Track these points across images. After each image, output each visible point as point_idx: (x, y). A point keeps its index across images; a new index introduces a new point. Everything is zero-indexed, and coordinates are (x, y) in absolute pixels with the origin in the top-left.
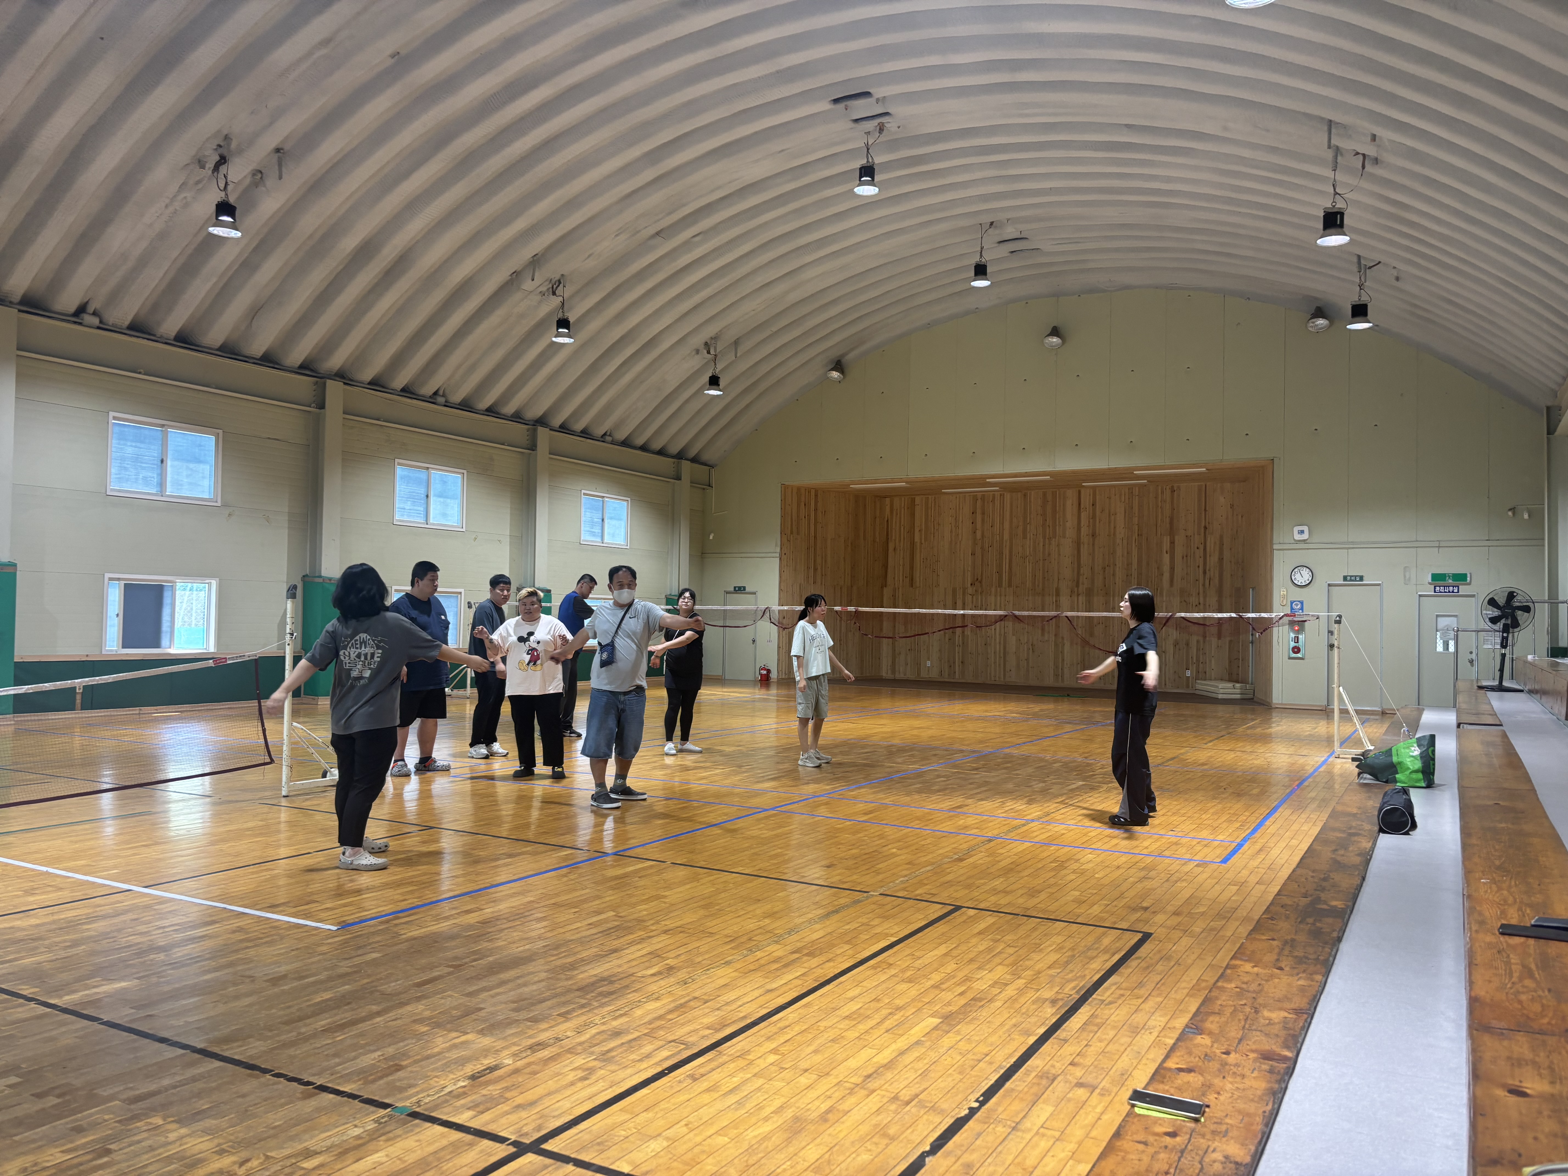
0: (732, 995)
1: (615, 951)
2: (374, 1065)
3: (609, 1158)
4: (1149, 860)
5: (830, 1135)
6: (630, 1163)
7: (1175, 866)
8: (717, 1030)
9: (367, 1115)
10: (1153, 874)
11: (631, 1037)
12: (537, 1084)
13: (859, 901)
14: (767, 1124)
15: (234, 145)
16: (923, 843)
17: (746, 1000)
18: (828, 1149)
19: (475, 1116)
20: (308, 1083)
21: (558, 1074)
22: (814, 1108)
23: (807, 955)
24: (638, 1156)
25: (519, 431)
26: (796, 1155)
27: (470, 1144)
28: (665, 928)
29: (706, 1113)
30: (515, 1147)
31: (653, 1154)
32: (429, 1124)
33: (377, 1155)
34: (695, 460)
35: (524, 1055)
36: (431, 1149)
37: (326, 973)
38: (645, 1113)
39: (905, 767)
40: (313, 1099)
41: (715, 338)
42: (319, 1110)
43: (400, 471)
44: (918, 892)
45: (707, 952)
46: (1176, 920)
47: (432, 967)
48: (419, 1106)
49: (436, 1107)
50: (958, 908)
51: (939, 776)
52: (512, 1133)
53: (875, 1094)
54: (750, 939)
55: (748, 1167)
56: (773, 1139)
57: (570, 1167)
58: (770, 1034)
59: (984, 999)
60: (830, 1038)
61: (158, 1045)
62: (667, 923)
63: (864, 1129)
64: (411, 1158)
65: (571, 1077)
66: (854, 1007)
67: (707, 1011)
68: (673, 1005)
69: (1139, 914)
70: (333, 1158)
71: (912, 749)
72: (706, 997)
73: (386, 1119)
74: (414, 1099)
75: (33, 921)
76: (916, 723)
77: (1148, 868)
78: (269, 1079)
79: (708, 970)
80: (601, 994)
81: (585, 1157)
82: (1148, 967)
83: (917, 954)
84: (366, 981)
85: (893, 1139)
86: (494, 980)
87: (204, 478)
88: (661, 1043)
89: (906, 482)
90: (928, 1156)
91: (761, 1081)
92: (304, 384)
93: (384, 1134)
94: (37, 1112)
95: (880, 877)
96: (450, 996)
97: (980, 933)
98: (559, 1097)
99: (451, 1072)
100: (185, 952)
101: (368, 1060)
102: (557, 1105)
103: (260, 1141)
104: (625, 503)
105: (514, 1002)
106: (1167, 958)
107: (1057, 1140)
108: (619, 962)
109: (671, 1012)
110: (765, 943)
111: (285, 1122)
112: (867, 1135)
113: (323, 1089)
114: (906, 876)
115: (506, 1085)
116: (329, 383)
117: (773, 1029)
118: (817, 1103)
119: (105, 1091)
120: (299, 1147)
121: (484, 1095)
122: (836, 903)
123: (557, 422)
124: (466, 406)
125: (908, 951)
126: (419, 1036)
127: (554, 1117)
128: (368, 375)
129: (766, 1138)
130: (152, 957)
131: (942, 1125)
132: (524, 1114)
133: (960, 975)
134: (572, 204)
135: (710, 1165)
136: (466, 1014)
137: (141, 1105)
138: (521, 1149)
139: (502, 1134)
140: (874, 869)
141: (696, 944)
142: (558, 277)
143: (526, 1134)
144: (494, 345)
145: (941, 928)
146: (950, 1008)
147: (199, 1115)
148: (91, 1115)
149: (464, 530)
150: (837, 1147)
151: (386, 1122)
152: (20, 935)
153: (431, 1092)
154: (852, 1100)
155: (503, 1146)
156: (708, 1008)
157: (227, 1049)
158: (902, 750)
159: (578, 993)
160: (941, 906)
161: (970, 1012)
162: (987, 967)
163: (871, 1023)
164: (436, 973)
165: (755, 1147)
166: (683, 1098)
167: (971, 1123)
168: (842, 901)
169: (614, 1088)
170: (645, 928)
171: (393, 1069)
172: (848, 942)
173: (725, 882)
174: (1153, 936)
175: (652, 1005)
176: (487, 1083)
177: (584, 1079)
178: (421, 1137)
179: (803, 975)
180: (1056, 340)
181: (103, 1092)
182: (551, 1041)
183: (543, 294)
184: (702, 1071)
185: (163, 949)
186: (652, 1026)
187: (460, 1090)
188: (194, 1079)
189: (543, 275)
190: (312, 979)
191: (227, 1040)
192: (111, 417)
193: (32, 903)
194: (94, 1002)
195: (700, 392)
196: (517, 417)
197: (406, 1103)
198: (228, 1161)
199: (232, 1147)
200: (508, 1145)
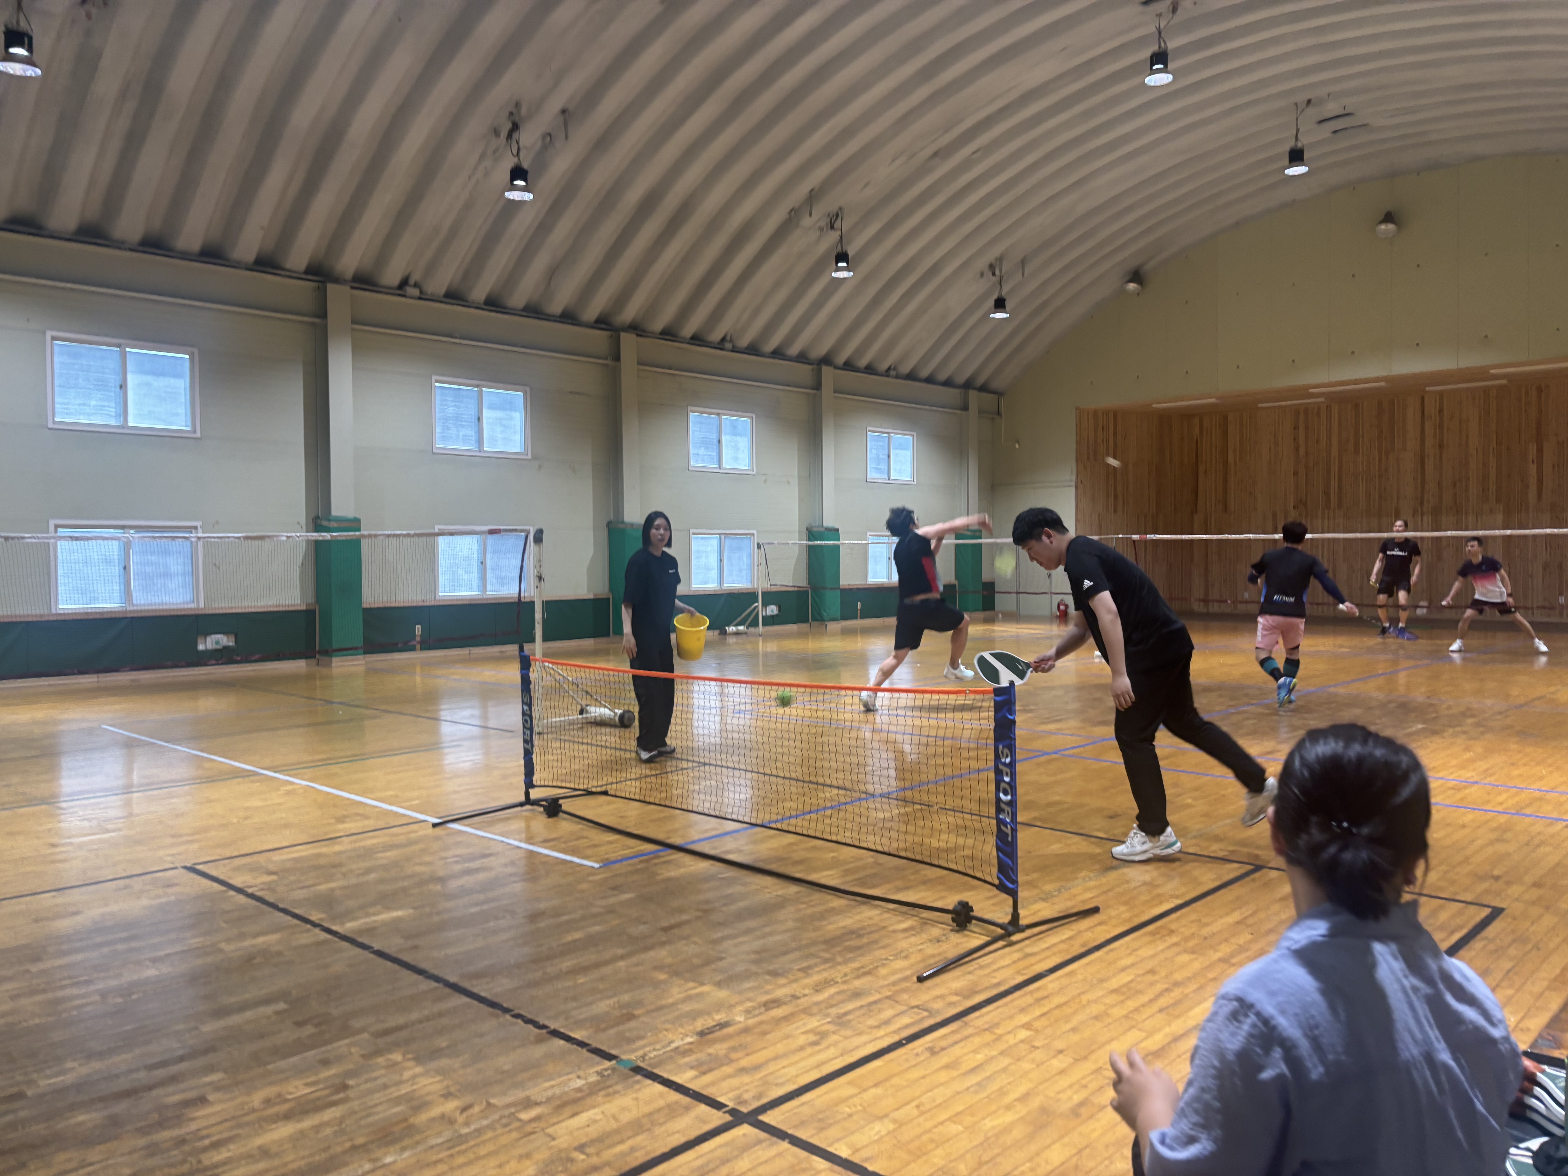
0: (985, 959)
2: (607, 1012)
3: (828, 1138)
4: (1503, 819)
5: (1080, 1133)
6: (850, 1146)
7: (1538, 827)
8: (967, 997)
9: (592, 1065)
10: (1508, 835)
11: (871, 999)
12: (764, 1046)
14: (1009, 1113)
15: (524, 111)
16: (1222, 793)
18: (1076, 1151)
19: (696, 1077)
20: (543, 1027)
21: (788, 1037)
22: (1065, 1099)
24: (860, 1139)
25: (804, 371)
26: (1037, 1154)
27: (686, 1108)
29: (940, 1095)
30: (731, 1115)
31: (876, 1138)
32: (649, 1082)
33: (593, 1112)
34: (983, 389)
35: (757, 1012)
36: (647, 1109)
37: (581, 912)
38: (874, 1089)
40: (544, 1044)
41: (1000, 259)
42: (547, 1056)
43: (694, 418)
44: (1211, 849)
46: (1535, 893)
47: (681, 910)
48: (644, 1061)
49: (660, 1063)
50: (1258, 868)
51: (1248, 719)
52: (730, 1100)
55: (981, 1164)
56: (1014, 1132)
57: (785, 1145)
60: (1093, 1015)
61: (415, 977)
62: (927, 872)
64: (626, 1118)
65: (802, 1040)
66: (1124, 978)
67: (957, 974)
69: (1487, 884)
70: (551, 1111)
71: (1220, 689)
73: (609, 1072)
74: (640, 1053)
75: (337, 848)
76: (1229, 660)
77: (1504, 829)
78: (507, 1020)
80: (847, 949)
81: (802, 1134)
82: (1496, 951)
83: (1205, 920)
84: (616, 922)
86: (740, 927)
87: (515, 433)
88: (903, 1008)
89: (1217, 398)
91: (1005, 1061)
92: (600, 337)
93: (603, 1089)
94: (294, 1041)
96: (695, 943)
98: (785, 1062)
99: (681, 1026)
100: (460, 883)
101: (603, 1006)
102: (782, 1072)
103: (486, 1086)
104: (911, 439)
105: (756, 953)
106: (1521, 940)
110: (1030, 900)
111: (514, 1067)
113: (556, 1034)
114: (1200, 830)
115: (733, 1044)
116: (624, 336)
117: (1029, 1000)
118: (1069, 1093)
119: (358, 1022)
120: (521, 1094)
121: (709, 1054)
123: (841, 359)
124: (753, 350)
125: (1194, 917)
126: (656, 984)
127: (777, 1085)
128: (658, 325)
129: (1007, 1129)
130: (430, 887)
132: (746, 1079)
133: (1256, 947)
134: (848, 132)
135: (938, 1158)
136: (707, 963)
137: (387, 1039)
138: (738, 1118)
139: (721, 1099)
142: (835, 210)
143: (744, 1102)
144: (776, 286)
145: (1236, 890)
147: (436, 1053)
148: (340, 1047)
149: (754, 472)
150: (1088, 1150)
151: (609, 1075)
152: (322, 861)
153: (658, 1047)
155: (719, 1114)
157: (476, 985)
159: (822, 947)
160: (1239, 865)
163: (1144, 999)
164: (685, 917)
165: (992, 1140)
166: (918, 1074)
169: (846, 1055)
171: (626, 1018)
172: (1126, 903)
174: (1505, 913)
175: (899, 964)
176: (715, 1041)
177: (815, 1043)
178: (640, 1095)
179: (1070, 938)
180: (1391, 227)
181: (356, 1024)
182: (788, 999)
183: (821, 229)
184: (943, 1044)
185: (441, 880)
186: (897, 988)
187: (687, 1047)
188: (440, 1015)
189: (820, 211)
190: (566, 918)
191: (478, 975)
192: (433, 381)
193: (340, 831)
194: (370, 930)
195: (986, 317)
196: (802, 358)
197: (632, 1056)
198: (450, 1106)
199: (459, 1091)
200: (725, 1112)
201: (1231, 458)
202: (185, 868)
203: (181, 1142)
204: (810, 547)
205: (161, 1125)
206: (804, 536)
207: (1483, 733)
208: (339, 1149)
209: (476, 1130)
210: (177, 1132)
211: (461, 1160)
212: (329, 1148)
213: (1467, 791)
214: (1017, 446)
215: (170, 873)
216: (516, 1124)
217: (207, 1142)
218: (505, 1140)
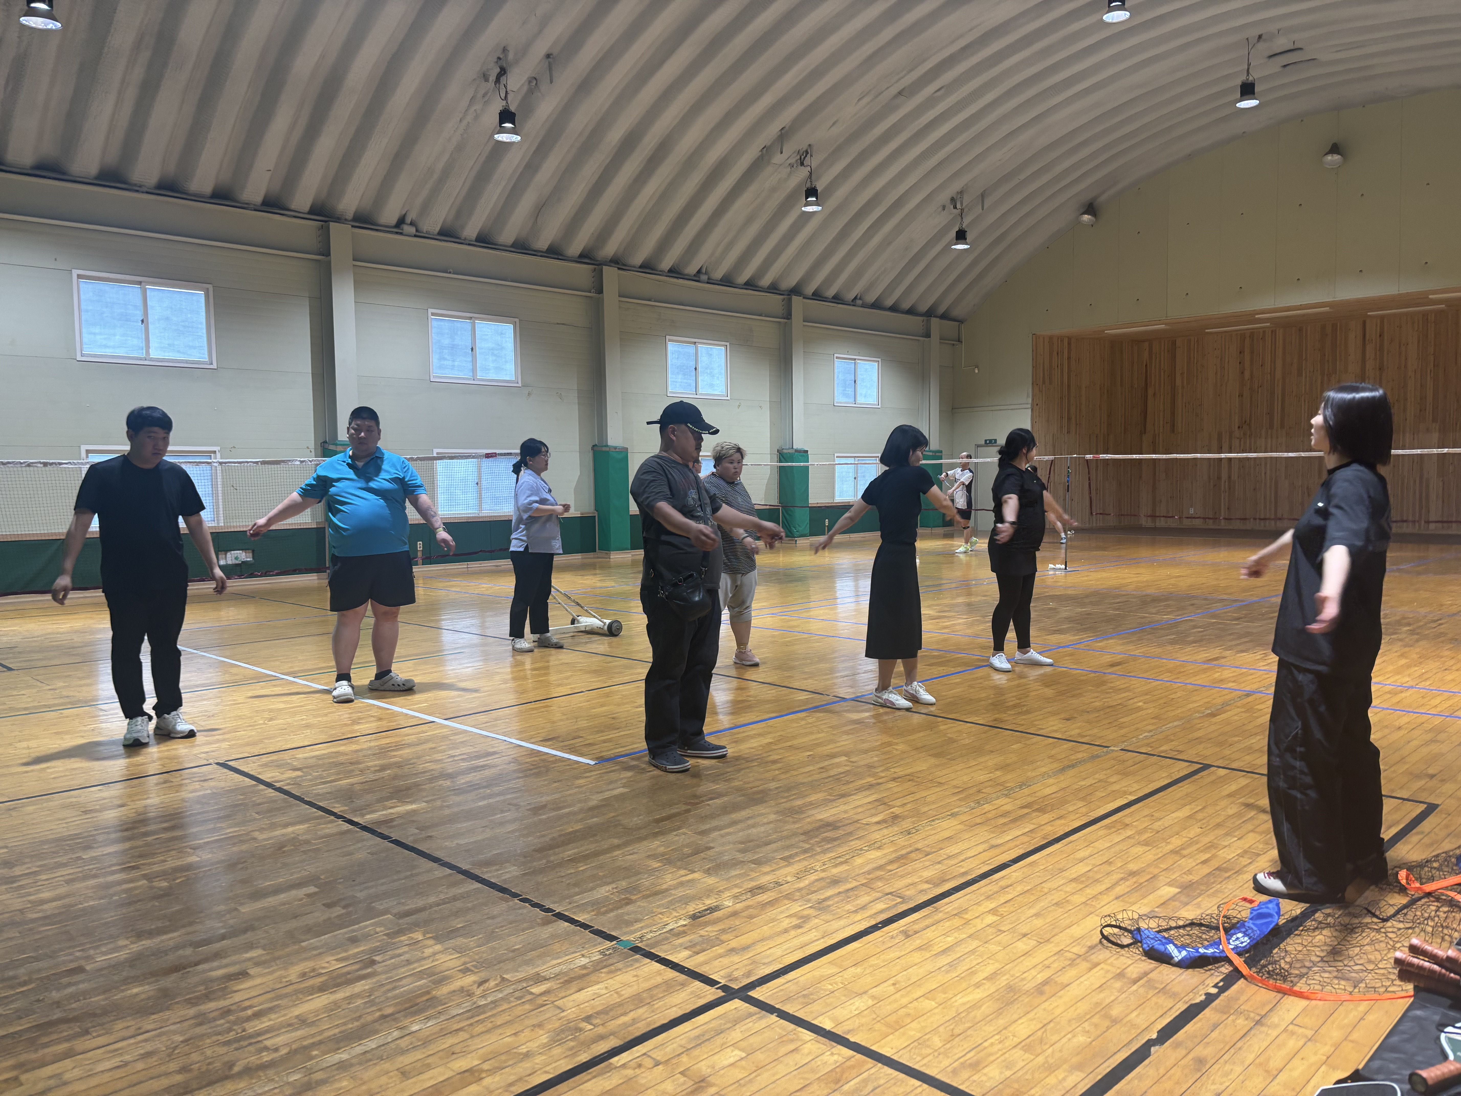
0: (953, 850)
1: (843, 796)
2: (607, 897)
3: (812, 1012)
4: (1437, 721)
5: (1044, 1010)
6: (833, 1019)
8: (936, 885)
9: (595, 945)
10: (1442, 736)
11: (849, 886)
12: (752, 928)
13: (1098, 756)
14: (977, 990)
15: (511, 56)
16: (1171, 697)
17: (970, 854)
18: (1041, 1025)
19: (691, 957)
20: (549, 910)
21: (773, 920)
22: (1030, 978)
23: (1037, 810)
24: (841, 1013)
25: (775, 301)
26: (1005, 1028)
27: (682, 984)
28: (895, 776)
29: (915, 973)
30: (724, 991)
31: (857, 1012)
32: (648, 960)
33: (597, 987)
34: (944, 316)
35: (744, 897)
36: (647, 985)
37: (579, 805)
38: (853, 968)
39: (1157, 617)
40: (550, 926)
41: (961, 193)
42: (553, 936)
43: (672, 347)
44: (1163, 748)
45: (933, 803)
47: (671, 804)
48: (641, 942)
49: (656, 944)
50: (1206, 767)
51: (1195, 627)
52: (722, 977)
53: (1099, 968)
54: (979, 791)
55: (954, 1036)
56: (983, 1008)
57: (774, 1018)
58: (990, 893)
59: (1231, 870)
60: (1054, 902)
61: (431, 864)
62: (896, 770)
63: (1083, 1007)
64: (627, 993)
65: (786, 923)
66: (1083, 868)
67: (928, 863)
68: (894, 856)
69: (1423, 782)
70: (559, 986)
71: (1167, 599)
72: (928, 849)
73: (611, 951)
74: (638, 934)
75: (354, 747)
76: (1176, 572)
77: (1438, 730)
78: (516, 904)
79: (933, 820)
80: (824, 840)
81: (789, 1009)
82: (1432, 844)
83: (1157, 815)
84: (612, 814)
85: (1115, 1021)
86: (726, 819)
87: (506, 362)
88: (878, 895)
89: (1165, 324)
90: (1154, 1045)
91: (975, 944)
92: (583, 272)
93: (605, 967)
94: (324, 921)
95: (1123, 732)
96: (684, 834)
97: (1229, 795)
98: (771, 943)
99: (675, 910)
100: (468, 779)
101: (603, 891)
102: (768, 952)
103: (499, 963)
104: (876, 364)
105: (741, 843)
106: (1454, 834)
107: (1309, 1040)
108: (846, 807)
109: (891, 862)
110: (994, 796)
111: (524, 946)
112: (1086, 1014)
113: (560, 916)
114: (1150, 731)
115: (723, 927)
116: (606, 269)
117: (994, 888)
118: (1033, 972)
119: (382, 904)
120: (531, 971)
121: (701, 936)
122: (1073, 757)
123: (810, 290)
124: (727, 281)
125: (1146, 812)
126: (652, 872)
127: (764, 964)
128: (638, 259)
129: (976, 1006)
130: (441, 782)
131: (1173, 1010)
132: (736, 958)
133: (1205, 840)
136: (696, 852)
137: (408, 919)
138: (729, 994)
139: (713, 977)
140: (1115, 724)
141: (924, 794)
142: (805, 147)
143: (736, 979)
144: (749, 220)
145: (1185, 788)
146: (1191, 877)
147: (454, 933)
148: (366, 927)
149: (728, 398)
150: (1052, 1025)
151: (610, 954)
152: (342, 759)
153: (654, 928)
154: (1072, 973)
155: (713, 989)
156: (929, 860)
157: (487, 872)
158: (1155, 600)
159: (802, 837)
160: (1187, 764)
161: (1213, 883)
162: (1236, 834)
163: (1103, 887)
164: (674, 811)
165: (963, 1015)
166: (892, 955)
167: (1207, 1012)
168: (1080, 756)
169: (826, 938)
170: (874, 775)
171: (624, 902)
172: (1083, 799)
173: (959, 731)
174: (1439, 808)
175: (874, 854)
176: (707, 924)
177: (798, 927)
178: (639, 972)
179: (1031, 831)
180: (1337, 157)
181: (379, 906)
182: (772, 885)
183: (791, 166)
184: (916, 927)
185: (450, 776)
186: (871, 876)
187: (681, 929)
188: (455, 899)
189: (791, 148)
190: (567, 810)
191: (488, 863)
192: (430, 314)
193: (356, 731)
194: (387, 822)
195: (947, 247)
196: (773, 288)
197: (630, 937)
198: (469, 980)
199: (475, 967)
200: (717, 988)
201: (1178, 382)
202: (218, 764)
203: (226, 1012)
204: (781, 468)
205: (207, 997)
206: (775, 458)
207: (1417, 641)
208: (369, 1018)
209: (492, 1002)
210: (222, 1003)
211: (479, 1029)
212: (360, 1017)
213: (1403, 695)
214: (976, 371)
215: (204, 768)
216: (529, 997)
217: (249, 1012)
218: (519, 1010)
